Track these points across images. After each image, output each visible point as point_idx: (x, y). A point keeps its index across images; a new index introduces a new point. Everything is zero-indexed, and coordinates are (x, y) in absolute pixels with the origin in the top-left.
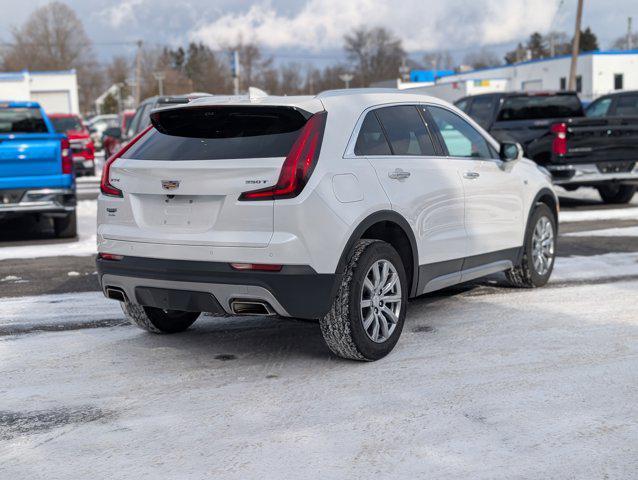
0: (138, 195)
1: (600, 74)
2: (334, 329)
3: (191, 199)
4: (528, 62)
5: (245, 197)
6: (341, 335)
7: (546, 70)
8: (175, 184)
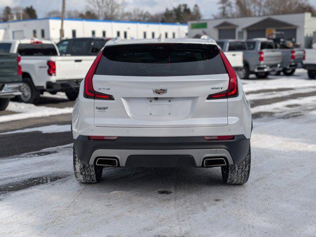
0: (127, 99)
1: (53, 29)
2: (239, 169)
3: (170, 99)
4: (15, 21)
5: (211, 97)
6: (242, 171)
7: (25, 25)
8: (164, 91)
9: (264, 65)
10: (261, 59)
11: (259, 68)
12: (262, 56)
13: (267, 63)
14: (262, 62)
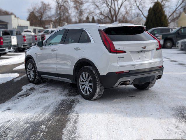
0: (132, 52)
9: (26, 43)
10: (25, 40)
11: (24, 46)
12: (25, 38)
13: (28, 42)
14: (25, 42)
